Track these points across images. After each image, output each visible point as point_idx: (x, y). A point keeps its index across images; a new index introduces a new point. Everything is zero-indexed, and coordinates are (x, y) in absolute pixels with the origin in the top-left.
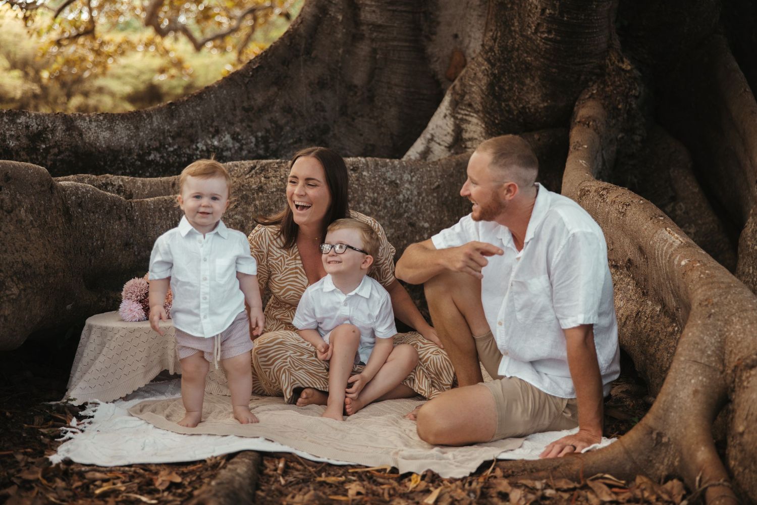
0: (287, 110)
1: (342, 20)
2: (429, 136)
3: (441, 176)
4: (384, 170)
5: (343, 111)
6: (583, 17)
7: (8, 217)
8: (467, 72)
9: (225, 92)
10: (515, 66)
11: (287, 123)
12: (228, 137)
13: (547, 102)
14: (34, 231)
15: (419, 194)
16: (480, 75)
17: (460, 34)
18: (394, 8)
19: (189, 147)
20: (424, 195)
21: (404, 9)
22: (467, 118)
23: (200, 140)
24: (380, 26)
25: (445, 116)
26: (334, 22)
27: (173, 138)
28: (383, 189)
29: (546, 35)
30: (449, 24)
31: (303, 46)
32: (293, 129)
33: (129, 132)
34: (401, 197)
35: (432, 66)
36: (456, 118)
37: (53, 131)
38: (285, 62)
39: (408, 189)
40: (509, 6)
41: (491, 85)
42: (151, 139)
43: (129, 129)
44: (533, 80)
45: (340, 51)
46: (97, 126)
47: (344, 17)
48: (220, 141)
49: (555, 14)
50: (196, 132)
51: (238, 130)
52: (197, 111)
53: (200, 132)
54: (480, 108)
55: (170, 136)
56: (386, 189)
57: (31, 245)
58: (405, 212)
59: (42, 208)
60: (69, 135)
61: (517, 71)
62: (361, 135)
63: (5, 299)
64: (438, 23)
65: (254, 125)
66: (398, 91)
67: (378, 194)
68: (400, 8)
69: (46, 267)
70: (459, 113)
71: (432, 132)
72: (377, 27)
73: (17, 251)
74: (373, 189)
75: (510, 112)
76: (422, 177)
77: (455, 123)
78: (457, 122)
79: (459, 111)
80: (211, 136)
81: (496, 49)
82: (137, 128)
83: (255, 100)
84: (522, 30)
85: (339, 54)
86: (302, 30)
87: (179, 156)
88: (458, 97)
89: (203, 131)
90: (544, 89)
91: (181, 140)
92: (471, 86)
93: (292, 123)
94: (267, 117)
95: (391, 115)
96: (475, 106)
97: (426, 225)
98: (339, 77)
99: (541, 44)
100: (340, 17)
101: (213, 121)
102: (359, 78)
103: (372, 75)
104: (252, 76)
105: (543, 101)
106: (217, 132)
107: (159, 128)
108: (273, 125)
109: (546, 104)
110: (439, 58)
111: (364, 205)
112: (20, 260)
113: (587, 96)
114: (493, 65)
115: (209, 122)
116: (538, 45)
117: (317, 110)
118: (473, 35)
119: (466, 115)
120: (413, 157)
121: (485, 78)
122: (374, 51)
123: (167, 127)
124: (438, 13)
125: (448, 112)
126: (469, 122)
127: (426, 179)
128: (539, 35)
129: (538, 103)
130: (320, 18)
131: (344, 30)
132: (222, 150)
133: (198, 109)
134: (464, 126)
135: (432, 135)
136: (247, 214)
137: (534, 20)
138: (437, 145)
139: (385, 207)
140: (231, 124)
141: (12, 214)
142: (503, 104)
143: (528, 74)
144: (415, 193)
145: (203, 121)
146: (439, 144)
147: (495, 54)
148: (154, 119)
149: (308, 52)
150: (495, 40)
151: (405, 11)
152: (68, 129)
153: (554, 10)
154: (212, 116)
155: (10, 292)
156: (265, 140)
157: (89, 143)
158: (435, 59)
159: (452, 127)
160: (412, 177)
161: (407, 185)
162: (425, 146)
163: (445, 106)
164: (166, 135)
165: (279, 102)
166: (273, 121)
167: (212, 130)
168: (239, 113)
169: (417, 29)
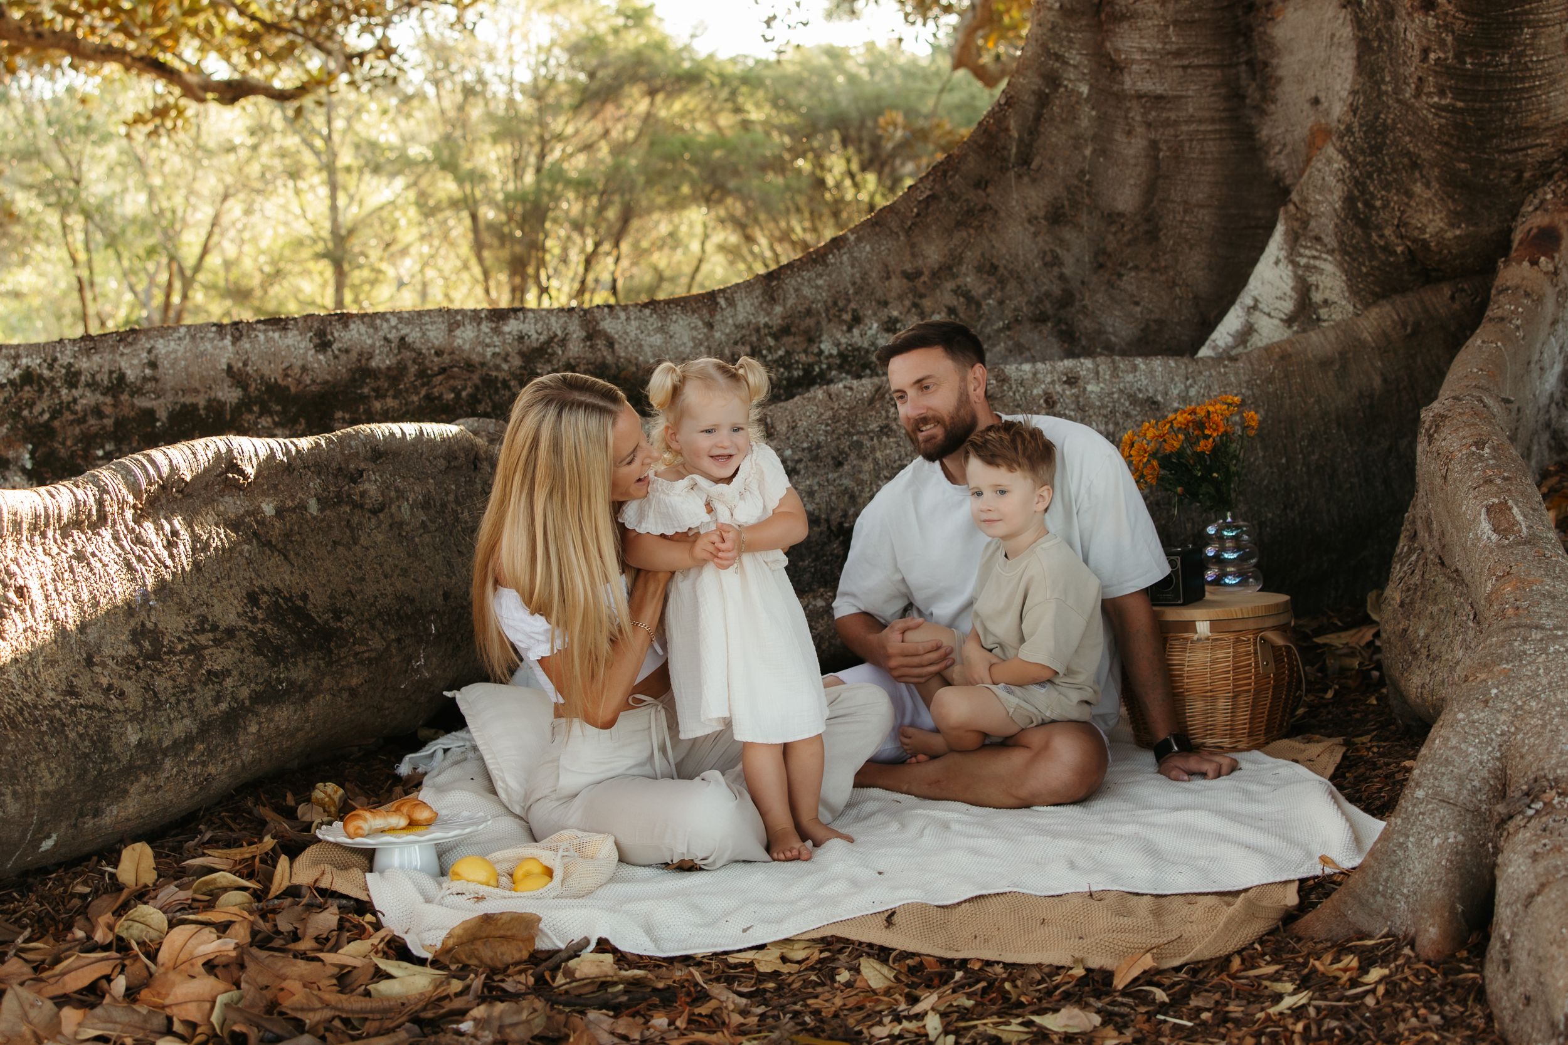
0: (988, 268)
1: (1089, 95)
2: (1250, 302)
3: (1247, 382)
4: (1129, 378)
5: (1100, 263)
6: (1506, 60)
7: (373, 521)
8: (1310, 177)
9: (868, 248)
10: (1391, 160)
11: (990, 293)
12: (876, 328)
13: (1459, 227)
14: (427, 538)
16: (1331, 181)
17: (1322, 96)
18: (1186, 62)
19: (805, 351)
21: (1205, 62)
22: (1317, 263)
23: (824, 337)
24: (1160, 98)
25: (1277, 263)
26: (1074, 99)
27: (776, 337)
28: (1127, 414)
29: (1436, 99)
31: (1014, 150)
32: (1001, 303)
33: (695, 333)
35: (1272, 164)
36: (1296, 265)
37: (563, 342)
38: (980, 183)
40: (1376, 44)
41: (1349, 200)
42: (736, 343)
43: (695, 328)
44: (1428, 185)
45: (1088, 152)
46: (638, 328)
47: (1091, 87)
48: (862, 335)
49: (1446, 59)
50: (818, 323)
51: (895, 313)
52: (818, 287)
53: (824, 323)
54: (1335, 244)
55: (770, 334)
56: (1133, 414)
57: (416, 564)
59: (451, 497)
60: (591, 347)
61: (1394, 170)
62: (1137, 304)
63: (352, 659)
65: (925, 302)
66: (1205, 216)
68: (1196, 62)
69: (446, 596)
70: (1301, 255)
71: (1255, 293)
72: (1156, 100)
73: (386, 577)
74: (1105, 416)
75: (1387, 249)
77: (1295, 273)
78: (1300, 272)
79: (1302, 250)
80: (845, 328)
81: (1357, 128)
82: (710, 326)
83: (925, 258)
84: (1397, 91)
85: (1084, 157)
87: (788, 368)
88: (1296, 225)
89: (830, 321)
90: (1450, 202)
91: (791, 339)
92: (1318, 202)
93: (999, 294)
94: (948, 285)
96: (1326, 240)
98: (1087, 201)
99: (1430, 116)
100: (1084, 89)
101: (849, 301)
102: (1126, 198)
103: (1150, 189)
104: (918, 215)
105: (1452, 225)
106: (856, 321)
107: (749, 323)
108: (962, 299)
109: (1458, 232)
110: (1285, 145)
112: (390, 590)
113: (1531, 208)
114: (1353, 161)
115: (841, 304)
116: (1425, 120)
117: (1045, 264)
119: (1314, 257)
120: (1221, 343)
121: (1340, 186)
122: (1154, 145)
123: (763, 320)
124: (1275, 61)
125: (1282, 255)
126: (1321, 271)
127: (1216, 390)
128: (1424, 98)
129: (1442, 229)
130: (1047, 95)
131: (1094, 113)
132: (867, 352)
133: (820, 282)
134: (1313, 279)
135: (1256, 300)
136: (861, 476)
137: (1412, 69)
138: (1266, 318)
140: (883, 303)
141: (381, 516)
142: (1374, 236)
143: (1417, 175)
145: (830, 303)
146: (1269, 315)
147: (1355, 139)
148: (740, 308)
149: (1025, 160)
150: (1355, 111)
151: (1206, 66)
152: (589, 337)
153: (1445, 52)
154: (847, 294)
155: (365, 648)
157: (626, 359)
158: (1277, 149)
159: (1291, 283)
160: (1188, 387)
162: (1242, 320)
163: (1276, 242)
164: (762, 332)
165: (971, 256)
166: (961, 292)
167: (847, 317)
168: (896, 284)
169: (1235, 96)
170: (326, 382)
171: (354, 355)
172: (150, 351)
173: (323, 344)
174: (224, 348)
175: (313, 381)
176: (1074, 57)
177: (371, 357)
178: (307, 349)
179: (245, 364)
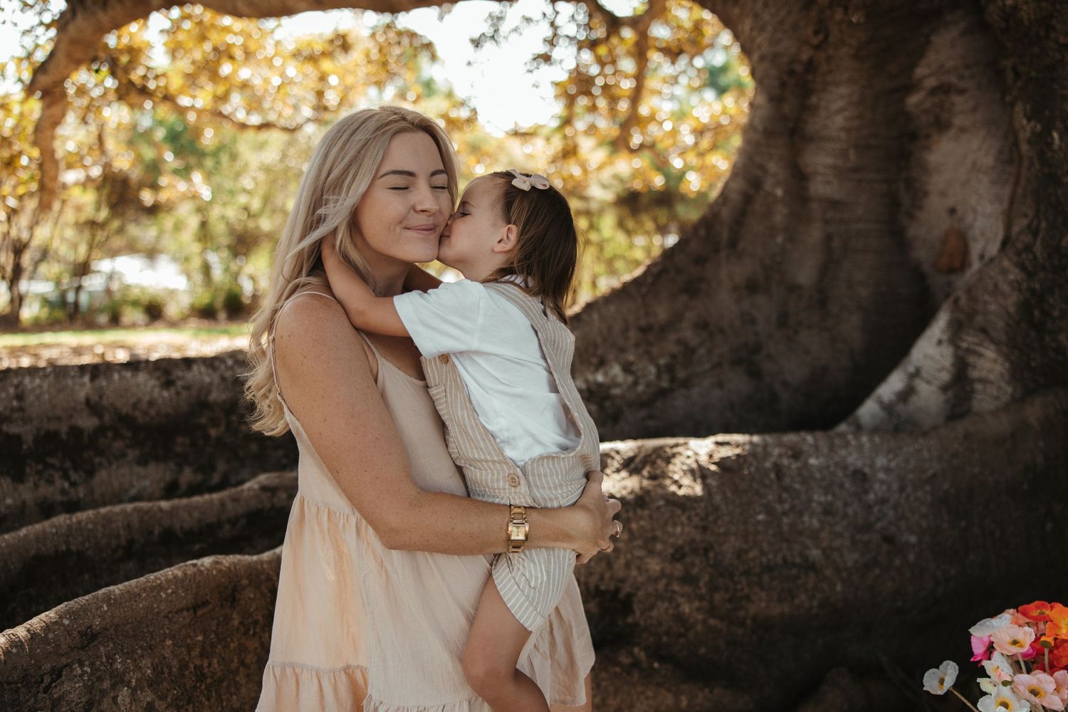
0: (702, 326)
1: (783, 197)
2: (911, 369)
3: (937, 458)
4: (843, 452)
5: (783, 321)
9: (612, 308)
11: (702, 344)
12: (616, 370)
15: (902, 489)
16: (1005, 288)
17: (959, 208)
18: (861, 177)
20: (909, 489)
21: (875, 178)
22: (978, 348)
24: (838, 203)
25: (940, 342)
26: (770, 200)
28: (842, 486)
30: (943, 194)
31: (726, 236)
32: (710, 351)
34: (871, 497)
36: (957, 347)
38: (700, 261)
39: (882, 482)
41: (1025, 308)
45: (779, 240)
47: (785, 192)
48: (606, 374)
51: (632, 358)
54: (1003, 337)
56: (847, 485)
58: (878, 519)
64: (926, 194)
65: (655, 350)
67: (834, 495)
68: (868, 177)
70: (963, 341)
71: (917, 364)
72: (834, 204)
74: (824, 488)
75: (1060, 351)
76: (907, 461)
77: (956, 354)
78: (960, 353)
79: (965, 337)
80: (593, 369)
81: (1038, 247)
83: (656, 316)
85: (777, 244)
86: (725, 213)
88: (962, 317)
89: (582, 363)
92: (986, 303)
93: (709, 344)
94: (672, 337)
95: (852, 327)
96: (994, 333)
97: (913, 539)
98: (777, 277)
100: (779, 193)
101: (596, 348)
102: (805, 274)
103: (824, 270)
104: (652, 284)
106: (602, 363)
108: (681, 348)
111: (811, 516)
114: (1030, 275)
115: (591, 350)
117: (744, 323)
118: (980, 209)
119: (975, 344)
120: (885, 400)
121: (1015, 294)
122: (829, 238)
124: (926, 179)
125: (945, 337)
126: (980, 355)
127: (912, 464)
130: (751, 196)
131: (786, 211)
132: (609, 387)
134: (972, 359)
135: (917, 369)
138: (925, 384)
139: (846, 515)
140: (622, 350)
142: (1047, 339)
144: (895, 486)
146: (929, 382)
147: (1035, 257)
149: (733, 244)
150: (1035, 234)
151: (876, 181)
156: (670, 368)
158: (920, 244)
159: (951, 360)
160: (890, 461)
161: (881, 476)
162: (904, 382)
163: (939, 327)
165: (690, 316)
166: (680, 342)
167: (595, 360)
168: (633, 334)
169: (894, 204)
170: (167, 415)
171: (194, 392)
172: (17, 387)
173: (168, 384)
174: (83, 385)
175: (158, 413)
176: (773, 167)
177: (209, 392)
178: (153, 387)
179: (101, 397)
